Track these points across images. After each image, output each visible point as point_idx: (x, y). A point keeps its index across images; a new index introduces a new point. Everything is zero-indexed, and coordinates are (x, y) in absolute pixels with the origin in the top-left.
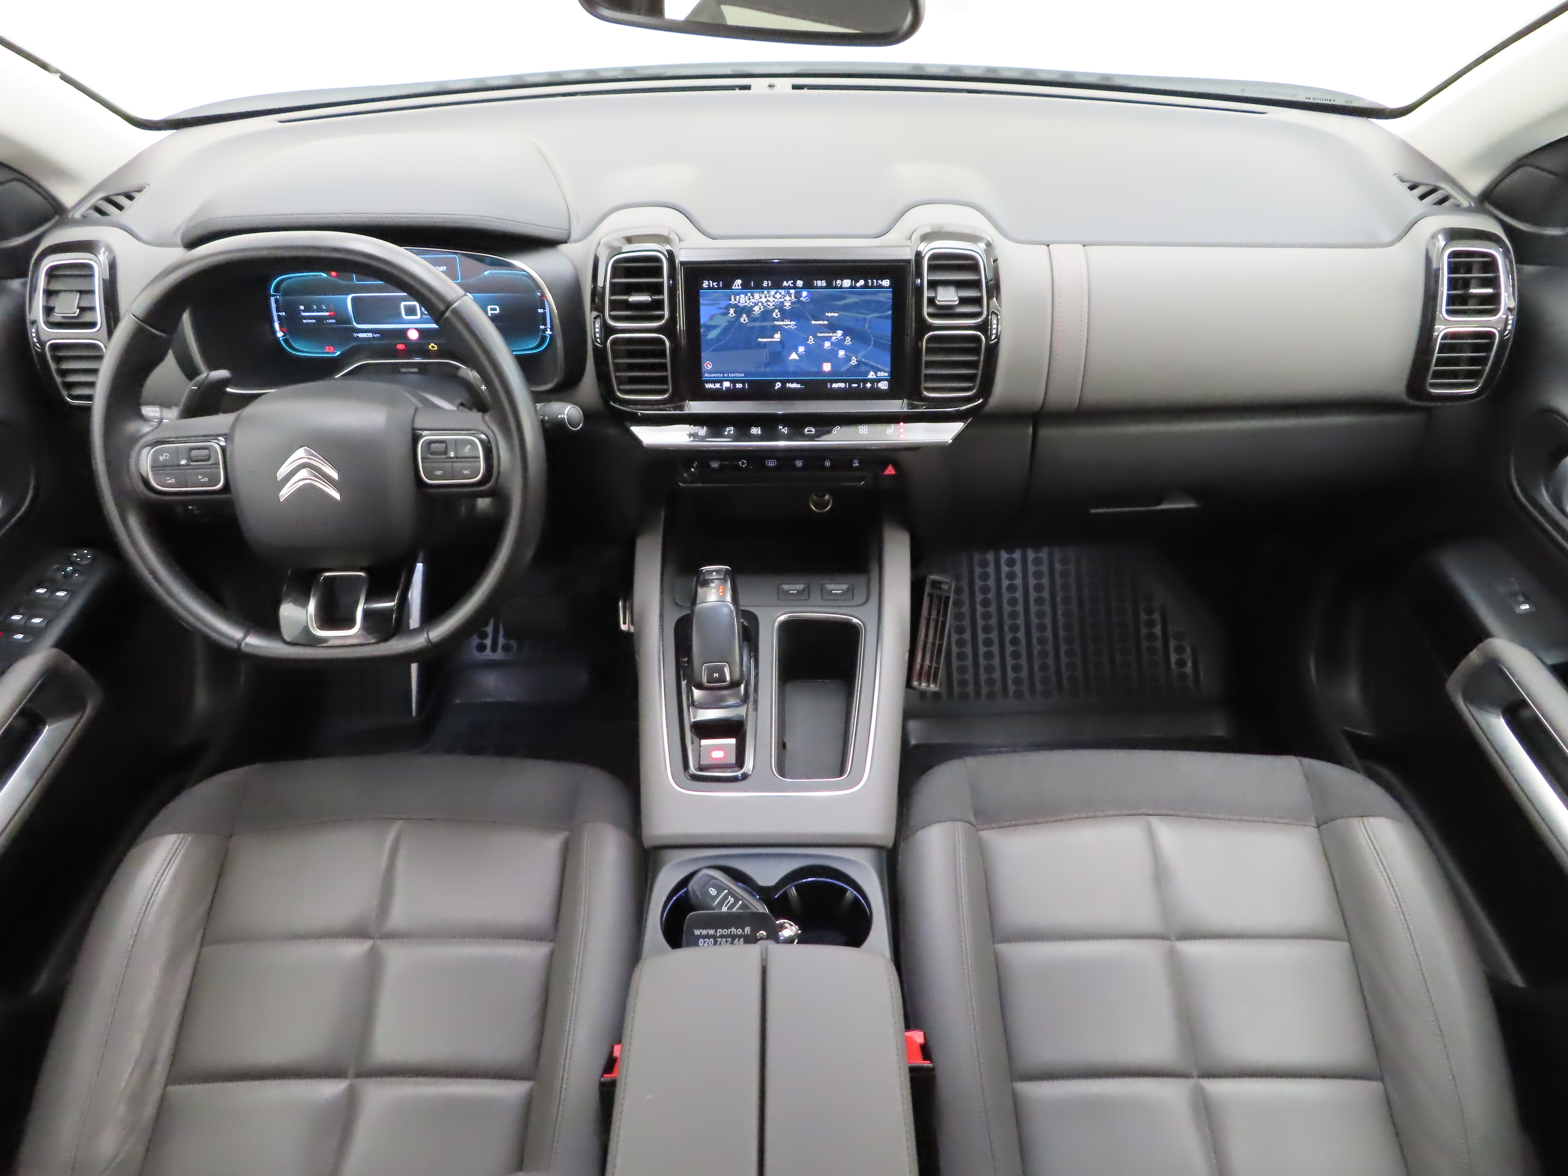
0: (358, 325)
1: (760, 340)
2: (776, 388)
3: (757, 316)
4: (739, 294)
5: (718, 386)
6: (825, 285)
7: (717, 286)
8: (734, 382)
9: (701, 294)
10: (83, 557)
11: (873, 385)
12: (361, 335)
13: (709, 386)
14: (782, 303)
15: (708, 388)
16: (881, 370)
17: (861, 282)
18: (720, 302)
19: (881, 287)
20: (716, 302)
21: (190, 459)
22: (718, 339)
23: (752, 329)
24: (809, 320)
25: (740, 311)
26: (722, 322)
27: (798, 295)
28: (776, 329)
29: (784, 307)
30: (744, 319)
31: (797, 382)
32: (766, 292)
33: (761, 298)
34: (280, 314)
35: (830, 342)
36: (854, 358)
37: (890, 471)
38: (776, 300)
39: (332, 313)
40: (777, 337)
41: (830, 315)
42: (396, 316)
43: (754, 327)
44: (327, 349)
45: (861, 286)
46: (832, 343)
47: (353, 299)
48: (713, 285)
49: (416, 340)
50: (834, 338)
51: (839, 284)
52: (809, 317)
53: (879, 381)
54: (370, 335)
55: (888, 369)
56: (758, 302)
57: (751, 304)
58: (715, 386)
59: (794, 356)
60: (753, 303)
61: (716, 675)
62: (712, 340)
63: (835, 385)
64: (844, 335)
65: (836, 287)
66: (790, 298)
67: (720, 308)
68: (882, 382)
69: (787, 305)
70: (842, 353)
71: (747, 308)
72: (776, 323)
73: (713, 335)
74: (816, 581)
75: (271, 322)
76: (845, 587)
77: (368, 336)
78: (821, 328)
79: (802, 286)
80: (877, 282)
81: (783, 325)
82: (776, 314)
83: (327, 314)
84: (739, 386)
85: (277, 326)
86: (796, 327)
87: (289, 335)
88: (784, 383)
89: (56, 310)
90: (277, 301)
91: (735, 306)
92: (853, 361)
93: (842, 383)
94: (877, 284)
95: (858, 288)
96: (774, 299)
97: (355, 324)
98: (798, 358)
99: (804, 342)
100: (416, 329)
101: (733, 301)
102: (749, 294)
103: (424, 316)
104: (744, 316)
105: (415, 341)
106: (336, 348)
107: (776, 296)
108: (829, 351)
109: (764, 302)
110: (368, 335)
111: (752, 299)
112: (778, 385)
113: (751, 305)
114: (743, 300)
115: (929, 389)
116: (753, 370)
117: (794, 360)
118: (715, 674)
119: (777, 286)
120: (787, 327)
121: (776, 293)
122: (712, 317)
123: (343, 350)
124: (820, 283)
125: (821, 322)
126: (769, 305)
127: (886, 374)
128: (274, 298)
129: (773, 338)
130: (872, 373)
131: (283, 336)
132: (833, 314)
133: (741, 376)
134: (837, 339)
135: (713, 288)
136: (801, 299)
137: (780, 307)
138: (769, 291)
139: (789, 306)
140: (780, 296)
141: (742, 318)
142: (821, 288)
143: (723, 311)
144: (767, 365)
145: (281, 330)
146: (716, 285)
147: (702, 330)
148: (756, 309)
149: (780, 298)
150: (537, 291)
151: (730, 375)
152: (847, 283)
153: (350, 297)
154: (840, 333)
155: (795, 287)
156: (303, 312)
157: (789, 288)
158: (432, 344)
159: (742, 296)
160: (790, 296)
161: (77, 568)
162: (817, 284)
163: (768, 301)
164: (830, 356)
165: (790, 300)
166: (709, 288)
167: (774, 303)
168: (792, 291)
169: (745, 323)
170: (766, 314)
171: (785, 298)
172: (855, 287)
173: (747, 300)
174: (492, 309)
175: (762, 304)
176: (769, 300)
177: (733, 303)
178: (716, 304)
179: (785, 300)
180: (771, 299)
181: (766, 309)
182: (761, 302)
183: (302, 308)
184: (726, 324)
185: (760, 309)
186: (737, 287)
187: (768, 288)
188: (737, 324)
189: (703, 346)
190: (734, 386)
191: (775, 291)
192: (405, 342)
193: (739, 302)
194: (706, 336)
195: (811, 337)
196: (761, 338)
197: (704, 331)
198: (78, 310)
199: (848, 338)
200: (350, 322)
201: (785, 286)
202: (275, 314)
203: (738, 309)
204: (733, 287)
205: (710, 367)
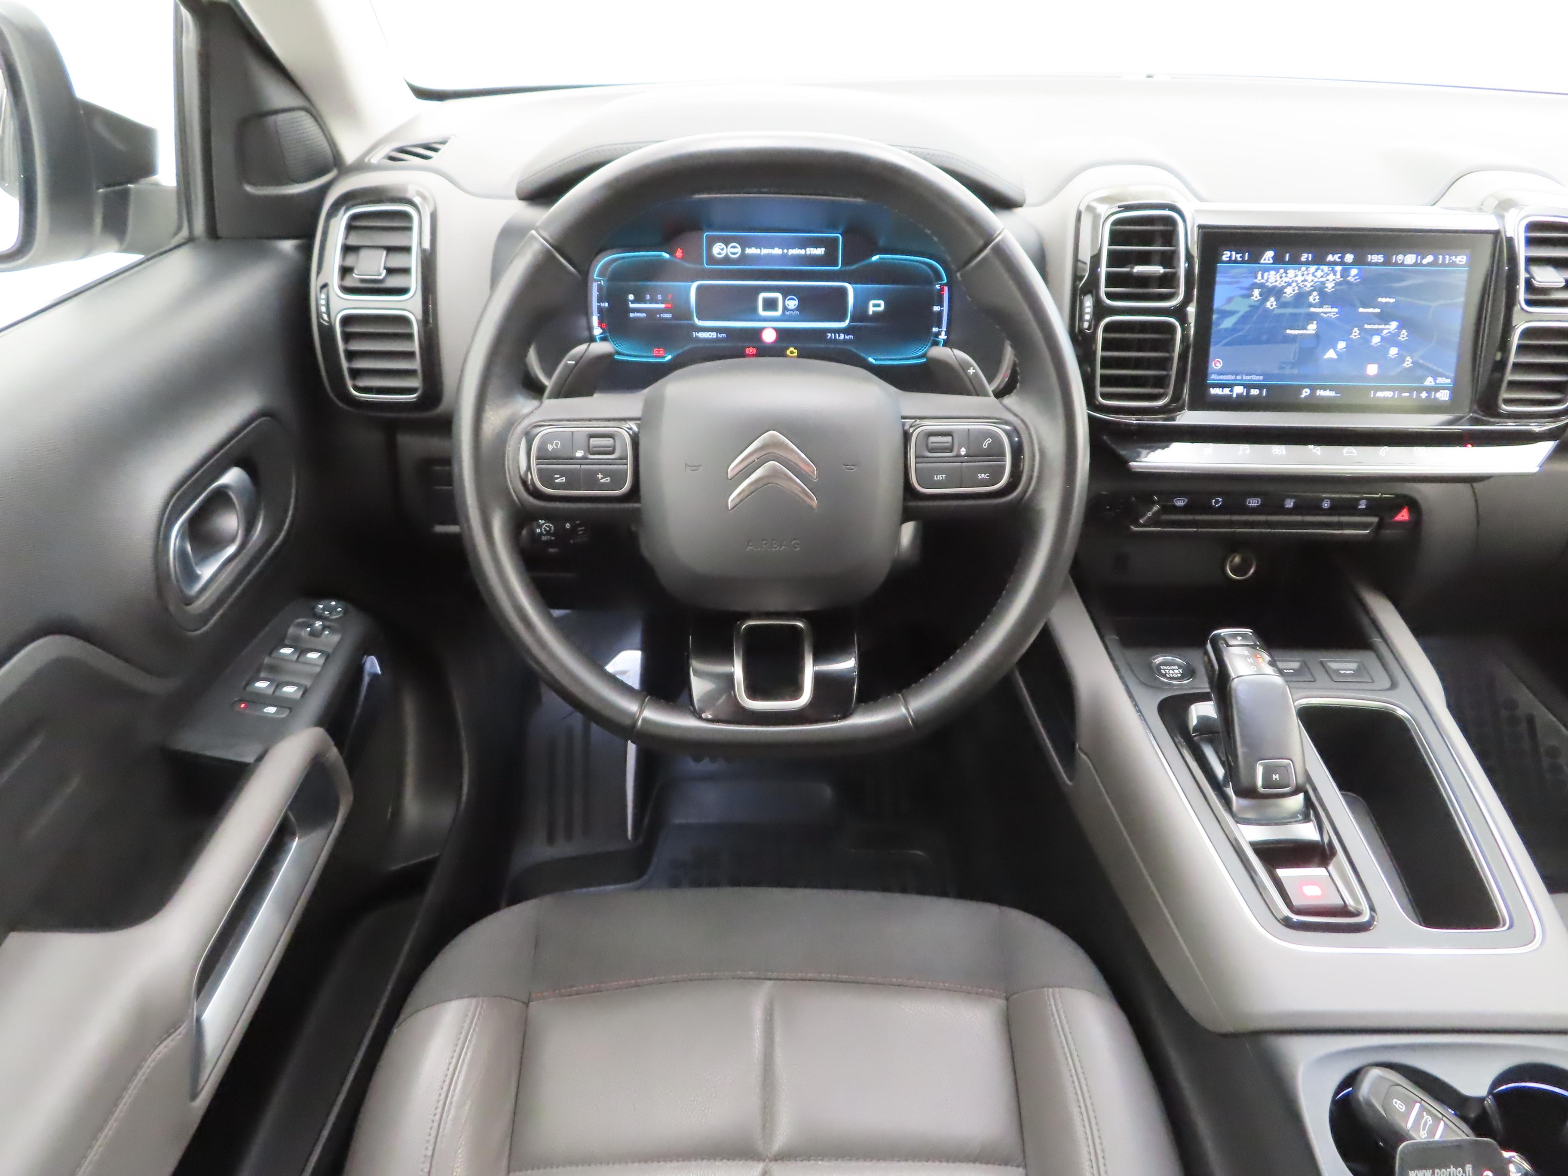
0: (701, 321)
1: (1289, 331)
2: (1303, 396)
3: (1288, 300)
4: (1267, 270)
5: (1227, 391)
6: (1382, 261)
7: (1241, 259)
8: (1249, 387)
9: (1218, 269)
10: (332, 610)
11: (1430, 395)
12: (702, 335)
13: (1214, 391)
14: (1323, 283)
15: (1214, 394)
16: (1442, 375)
17: (1430, 259)
18: (1242, 280)
19: (1453, 264)
20: (1238, 280)
21: (590, 451)
22: (1234, 329)
23: (1280, 316)
24: (1353, 306)
25: (1268, 292)
26: (1241, 307)
27: (1345, 273)
28: (1312, 317)
29: (1326, 289)
30: (1271, 303)
31: (1331, 388)
32: (1304, 268)
33: (1296, 276)
34: (602, 305)
35: (1380, 337)
36: (1408, 358)
37: (1404, 516)
38: (1316, 280)
39: (670, 306)
40: (1312, 328)
41: (1384, 300)
42: (750, 312)
43: (1283, 315)
44: (655, 352)
45: (1428, 263)
46: (1383, 339)
47: (700, 289)
48: (1236, 258)
49: (772, 342)
50: (1385, 332)
51: (1400, 260)
52: (1358, 303)
53: (1437, 389)
54: (714, 335)
55: (1452, 375)
56: (1293, 281)
57: (1283, 284)
58: (1222, 391)
59: (1331, 354)
60: (1285, 283)
61: (1275, 777)
62: (1226, 330)
63: (1380, 394)
64: (1400, 328)
65: (1396, 264)
66: (1334, 277)
67: (1242, 288)
68: (1441, 391)
69: (1330, 286)
70: (1393, 351)
71: (1277, 288)
72: (1312, 310)
73: (1228, 323)
74: (1315, 657)
75: (587, 314)
76: (1354, 666)
77: (711, 337)
78: (1370, 319)
79: (1352, 261)
80: (1449, 258)
81: (1322, 313)
82: (1314, 298)
83: (663, 306)
84: (1254, 392)
85: (595, 320)
86: (1338, 315)
87: (609, 333)
88: (1313, 389)
89: (356, 271)
90: (600, 287)
91: (1261, 286)
92: (1407, 363)
93: (1389, 391)
94: (1449, 261)
95: (1424, 266)
96: (1313, 278)
97: (696, 320)
98: (1337, 357)
99: (1346, 337)
100: (775, 329)
101: (1259, 280)
102: (1282, 271)
103: (786, 313)
104: (1272, 299)
105: (769, 344)
106: (667, 350)
107: (1316, 274)
108: (1377, 349)
109: (1299, 282)
110: (710, 335)
111: (1285, 277)
112: (1306, 392)
113: (1282, 286)
114: (1273, 278)
115: (1508, 402)
116: (1276, 371)
117: (1330, 360)
118: (1274, 775)
119: (1319, 261)
120: (1325, 316)
121: (1317, 270)
122: (1230, 300)
123: (676, 353)
124: (1376, 258)
125: (1371, 310)
126: (1306, 286)
127: (1449, 381)
128: (597, 283)
129: (1306, 329)
130: (1430, 379)
131: (601, 334)
132: (1388, 300)
133: (1257, 379)
134: (1389, 332)
135: (1236, 262)
136: (1349, 278)
137: (1320, 289)
138: (1308, 268)
139: (1333, 288)
140: (1322, 274)
141: (1269, 302)
142: (1376, 264)
143: (1245, 292)
144: (1293, 365)
145: (600, 324)
146: (1241, 257)
147: (1215, 317)
148: (1289, 291)
149: (1322, 277)
150: (935, 283)
151: (1244, 378)
152: (1410, 259)
153: (694, 286)
154: (1394, 325)
155: (1342, 263)
156: (632, 303)
157: (1335, 263)
158: (792, 349)
159: (1273, 273)
160: (1335, 274)
161: (327, 623)
162: (1372, 260)
163: (1305, 280)
164: (1379, 354)
165: (1334, 280)
166: (1230, 261)
167: (1312, 283)
168: (1338, 268)
169: (1272, 308)
170: (1301, 298)
171: (1328, 277)
172: (1421, 265)
173: (1278, 279)
174: (875, 306)
175: (1298, 284)
176: (1307, 278)
177: (1259, 282)
178: (1238, 282)
179: (1328, 280)
180: (1310, 278)
181: (1302, 291)
182: (1296, 281)
183: (631, 297)
184: (1248, 309)
185: (1294, 291)
186: (1267, 261)
187: (1307, 263)
188: (1261, 310)
189: (1213, 339)
190: (1248, 392)
191: (1316, 267)
192: (759, 345)
193: (1267, 281)
194: (1219, 325)
195: (1356, 329)
196: (1291, 329)
197: (1218, 319)
198: (385, 271)
199: (1404, 331)
200: (690, 318)
201: (1330, 261)
202: (595, 304)
203: (1265, 290)
204: (1262, 261)
205: (1219, 366)
